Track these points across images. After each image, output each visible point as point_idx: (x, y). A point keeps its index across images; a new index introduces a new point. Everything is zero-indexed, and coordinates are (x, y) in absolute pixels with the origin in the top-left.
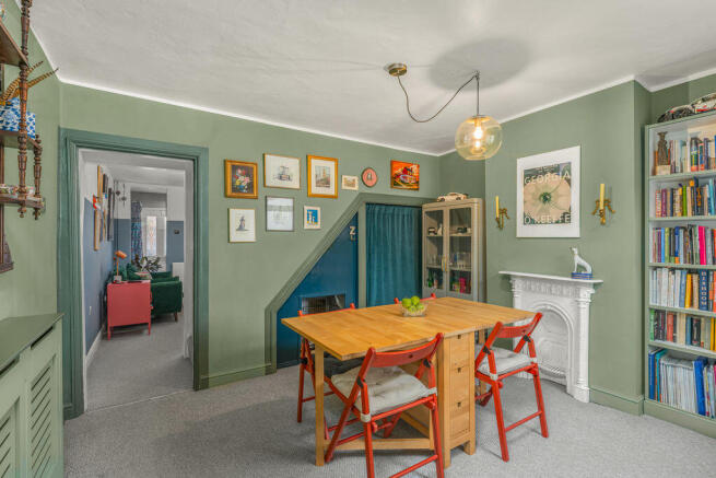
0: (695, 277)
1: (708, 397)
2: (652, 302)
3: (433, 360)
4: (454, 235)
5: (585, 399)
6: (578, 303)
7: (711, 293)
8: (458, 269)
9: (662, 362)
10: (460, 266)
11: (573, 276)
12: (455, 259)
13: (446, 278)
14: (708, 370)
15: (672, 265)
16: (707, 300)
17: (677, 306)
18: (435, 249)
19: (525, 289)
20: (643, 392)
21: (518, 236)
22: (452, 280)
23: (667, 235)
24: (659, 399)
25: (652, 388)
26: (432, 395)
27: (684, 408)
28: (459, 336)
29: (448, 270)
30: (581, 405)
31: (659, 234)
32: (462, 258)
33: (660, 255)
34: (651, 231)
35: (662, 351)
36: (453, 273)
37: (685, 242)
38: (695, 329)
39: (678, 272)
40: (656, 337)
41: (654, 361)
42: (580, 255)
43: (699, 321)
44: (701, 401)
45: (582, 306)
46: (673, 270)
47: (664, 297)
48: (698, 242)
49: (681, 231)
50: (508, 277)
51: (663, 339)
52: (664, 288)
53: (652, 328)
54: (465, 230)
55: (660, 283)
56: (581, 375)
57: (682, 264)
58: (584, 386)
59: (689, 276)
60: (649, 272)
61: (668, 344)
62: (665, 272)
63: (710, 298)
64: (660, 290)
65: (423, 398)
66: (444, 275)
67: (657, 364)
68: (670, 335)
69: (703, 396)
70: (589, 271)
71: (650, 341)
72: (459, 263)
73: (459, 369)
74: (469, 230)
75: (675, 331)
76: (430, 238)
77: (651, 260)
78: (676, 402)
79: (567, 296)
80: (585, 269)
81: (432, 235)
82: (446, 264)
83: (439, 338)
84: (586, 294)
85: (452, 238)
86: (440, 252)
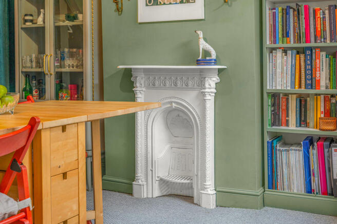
0: (302, 56)
1: (314, 174)
2: (269, 87)
3: (26, 160)
4: (61, 24)
5: (212, 205)
6: (203, 94)
7: (314, 70)
8: (67, 69)
9: (278, 148)
10: (69, 65)
11: (198, 62)
12: (63, 58)
13: (50, 84)
14: (313, 148)
15: (285, 45)
16: (312, 79)
17: (289, 88)
18: (34, 46)
19: (148, 87)
20: (263, 185)
21: (140, 21)
22: (59, 87)
23: (280, 15)
24: (276, 188)
25: (271, 178)
26: (24, 210)
27: (295, 191)
28: (64, 128)
29: (52, 72)
30: (208, 211)
31: (274, 14)
32: (72, 55)
33: (275, 37)
34: (268, 11)
35: (278, 137)
36: (59, 76)
37: (294, 23)
38: (303, 110)
39: (289, 52)
40: (273, 124)
41: (272, 148)
42: (205, 39)
43: (306, 101)
44: (308, 180)
45: (208, 97)
46: (285, 51)
47: (279, 80)
48: (304, 21)
49: (291, 11)
50: (128, 73)
51: (279, 125)
52: (279, 70)
53: (270, 115)
54: (75, 18)
55: (275, 66)
56: (207, 179)
57: (292, 44)
58: (211, 191)
59: (298, 56)
60: (266, 53)
61: (282, 129)
62: (279, 54)
63: (314, 76)
64: (276, 74)
65: (11, 216)
66: (47, 79)
67: (274, 150)
68: (284, 121)
69: (310, 175)
70: (214, 56)
71: (268, 128)
72: (68, 62)
73: (65, 175)
74: (80, 16)
75: (288, 116)
76: (26, 30)
77: (268, 42)
78: (289, 187)
79: (193, 89)
80: (210, 55)
81: (29, 24)
82: (50, 63)
83: (33, 123)
84: (211, 83)
85: (58, 29)
86: (42, 51)
